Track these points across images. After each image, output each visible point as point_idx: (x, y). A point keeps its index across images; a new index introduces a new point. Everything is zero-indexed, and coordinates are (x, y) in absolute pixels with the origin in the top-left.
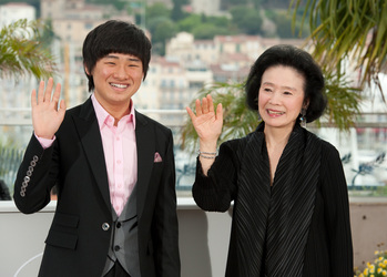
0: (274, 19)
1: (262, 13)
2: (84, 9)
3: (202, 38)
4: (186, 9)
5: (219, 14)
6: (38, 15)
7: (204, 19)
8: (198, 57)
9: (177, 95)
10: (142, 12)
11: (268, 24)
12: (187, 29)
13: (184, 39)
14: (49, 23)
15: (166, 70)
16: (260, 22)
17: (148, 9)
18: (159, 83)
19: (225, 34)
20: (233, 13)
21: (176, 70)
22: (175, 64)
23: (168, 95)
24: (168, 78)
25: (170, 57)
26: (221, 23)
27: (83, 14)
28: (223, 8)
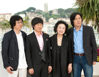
0: (67, 15)
1: (65, 14)
2: (34, 14)
3: (55, 19)
4: (52, 14)
5: (58, 14)
6: (26, 16)
7: (55, 15)
8: (54, 22)
9: (51, 29)
10: (44, 14)
11: (66, 16)
12: (52, 17)
13: (52, 19)
14: (28, 17)
15: (49, 24)
16: (65, 15)
17: (45, 14)
18: (47, 27)
19: (59, 18)
20: (60, 14)
21: (50, 24)
22: (50, 23)
23: (49, 29)
24: (49, 26)
25: (49, 22)
26: (58, 16)
27: (34, 15)
28: (58, 13)
